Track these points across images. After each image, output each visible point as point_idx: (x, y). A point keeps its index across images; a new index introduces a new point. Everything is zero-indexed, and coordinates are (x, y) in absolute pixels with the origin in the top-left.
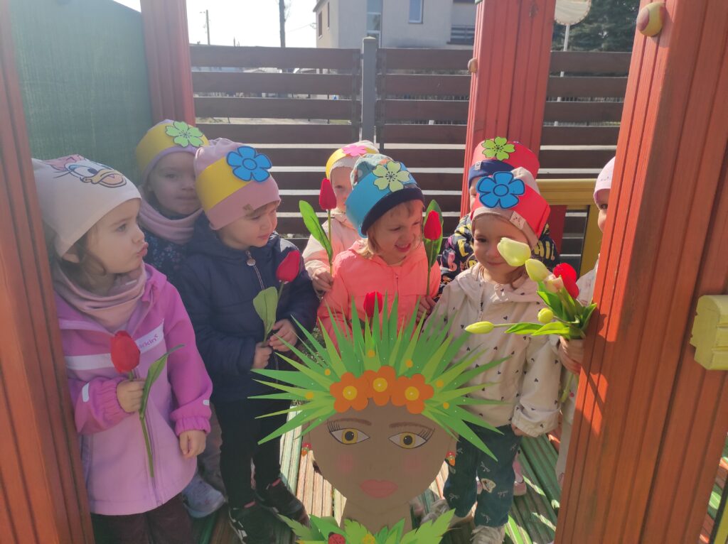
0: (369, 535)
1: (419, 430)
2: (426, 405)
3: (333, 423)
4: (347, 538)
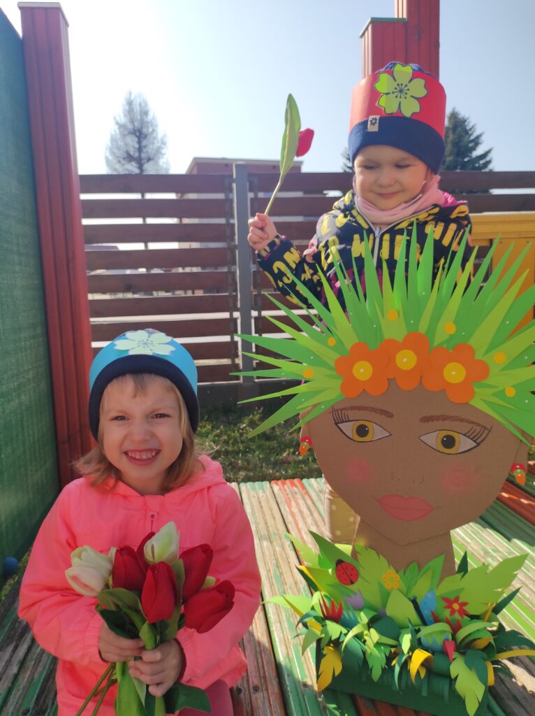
1: (466, 427)
2: (476, 390)
3: (340, 412)
4: (361, 571)
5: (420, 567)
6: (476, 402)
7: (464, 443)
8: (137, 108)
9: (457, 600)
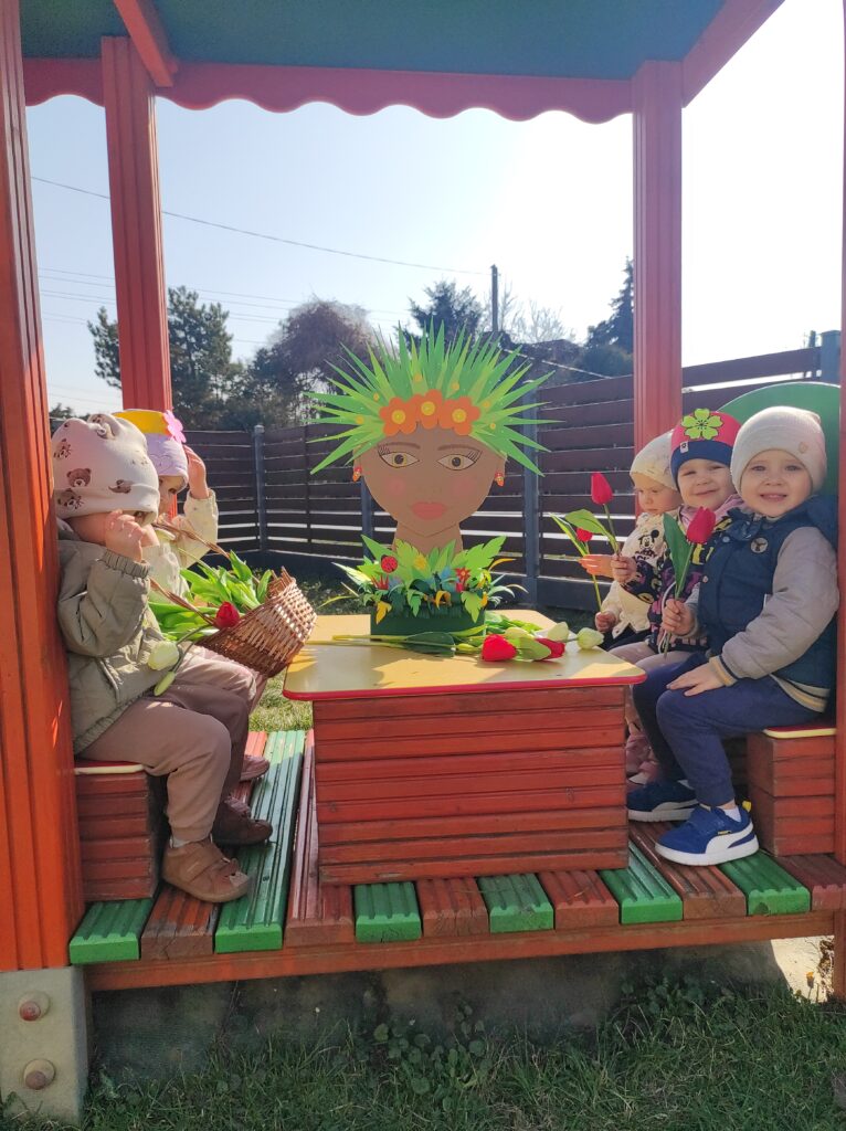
0: (421, 556)
1: (467, 452)
2: (473, 426)
3: (382, 447)
4: (400, 561)
5: (439, 550)
9: (464, 569)
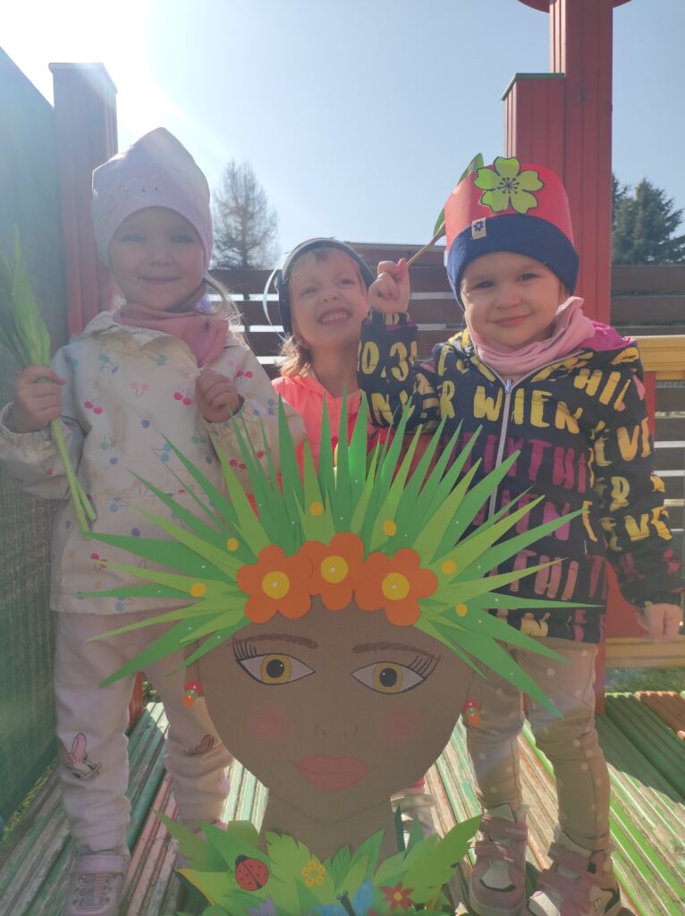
0: (315, 861)
1: (410, 657)
2: (422, 609)
3: (243, 644)
4: (273, 868)
5: (352, 851)
6: (421, 625)
7: (407, 678)
8: (241, 181)
9: (399, 887)
